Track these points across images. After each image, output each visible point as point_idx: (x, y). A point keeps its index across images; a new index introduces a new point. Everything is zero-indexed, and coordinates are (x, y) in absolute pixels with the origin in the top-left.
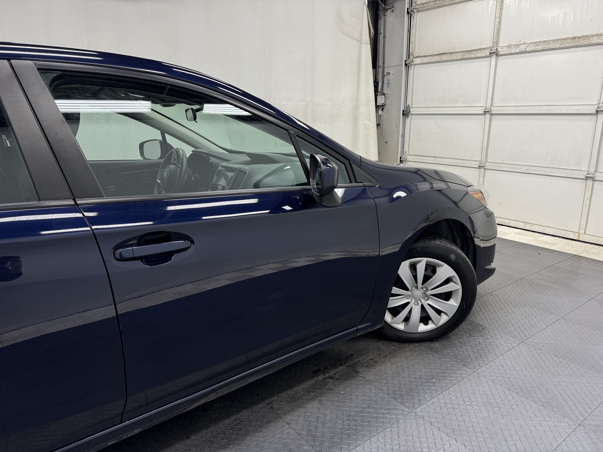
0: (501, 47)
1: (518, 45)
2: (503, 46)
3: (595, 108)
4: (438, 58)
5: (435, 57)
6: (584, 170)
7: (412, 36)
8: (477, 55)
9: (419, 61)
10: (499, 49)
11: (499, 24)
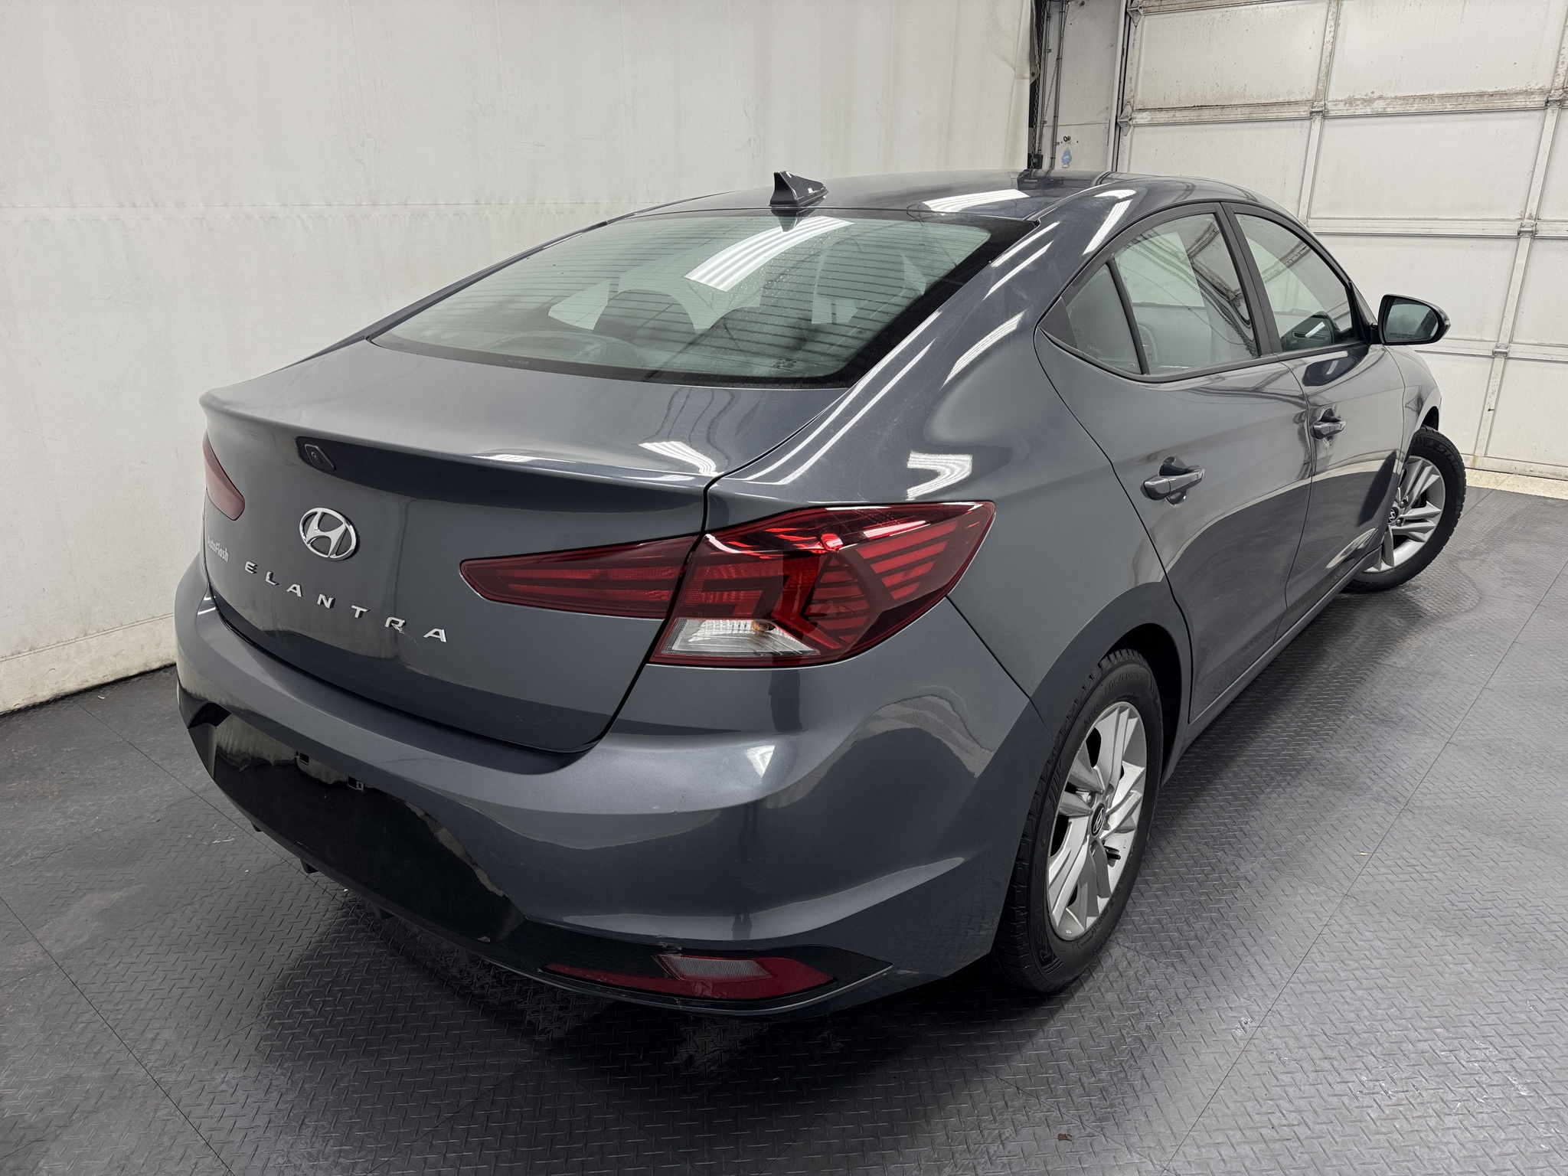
0: (1334, 101)
1: (1370, 101)
2: (1339, 101)
3: (1516, 227)
4: (1192, 115)
5: (1185, 113)
6: (1488, 339)
7: (1132, 64)
8: (1280, 114)
9: (1147, 120)
10: (1330, 106)
11: (1330, 56)
